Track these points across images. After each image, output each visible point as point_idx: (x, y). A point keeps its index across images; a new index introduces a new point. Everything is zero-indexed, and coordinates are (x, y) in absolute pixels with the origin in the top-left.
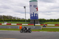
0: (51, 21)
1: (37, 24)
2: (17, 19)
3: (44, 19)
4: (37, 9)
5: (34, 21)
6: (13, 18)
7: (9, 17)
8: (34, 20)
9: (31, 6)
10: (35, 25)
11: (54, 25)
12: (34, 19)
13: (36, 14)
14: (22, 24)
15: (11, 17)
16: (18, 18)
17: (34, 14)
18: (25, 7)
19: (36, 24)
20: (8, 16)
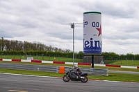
0: (130, 57)
1: (99, 63)
2: (54, 51)
3: (113, 53)
4: (100, 30)
5: (93, 58)
6: (45, 49)
7: (38, 45)
8: (93, 56)
9: (86, 23)
10: (95, 65)
11: (136, 68)
12: (92, 53)
13: (96, 42)
14: (66, 63)
15: (42, 46)
16: (57, 49)
17: (93, 40)
18: (73, 26)
19: (96, 63)
20: (35, 44)
